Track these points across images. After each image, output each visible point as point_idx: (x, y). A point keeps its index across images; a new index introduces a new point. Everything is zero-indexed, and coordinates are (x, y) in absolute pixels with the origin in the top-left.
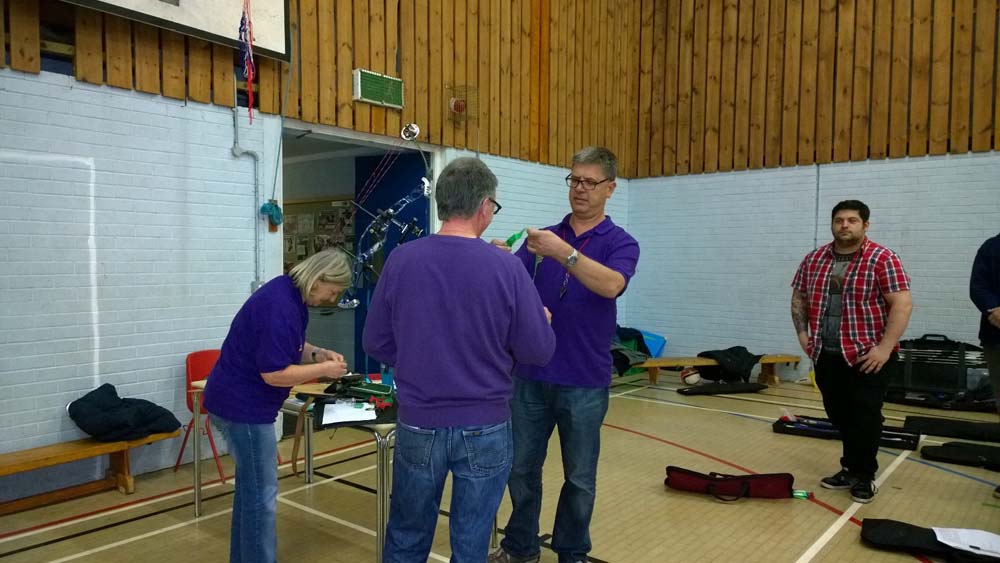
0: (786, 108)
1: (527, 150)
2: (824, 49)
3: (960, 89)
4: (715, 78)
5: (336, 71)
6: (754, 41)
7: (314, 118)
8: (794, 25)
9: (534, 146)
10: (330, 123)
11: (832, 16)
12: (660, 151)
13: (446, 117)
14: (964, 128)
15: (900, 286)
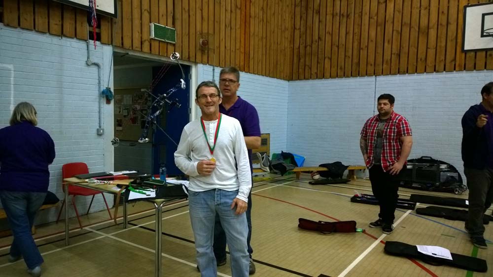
0: (362, 49)
1: (238, 66)
2: (380, 21)
3: (441, 42)
4: (329, 33)
5: (141, 24)
6: (348, 16)
7: (130, 47)
8: (366, 9)
9: (242, 63)
10: (138, 49)
11: (384, 5)
12: (303, 67)
13: (198, 48)
14: (442, 60)
15: (407, 133)
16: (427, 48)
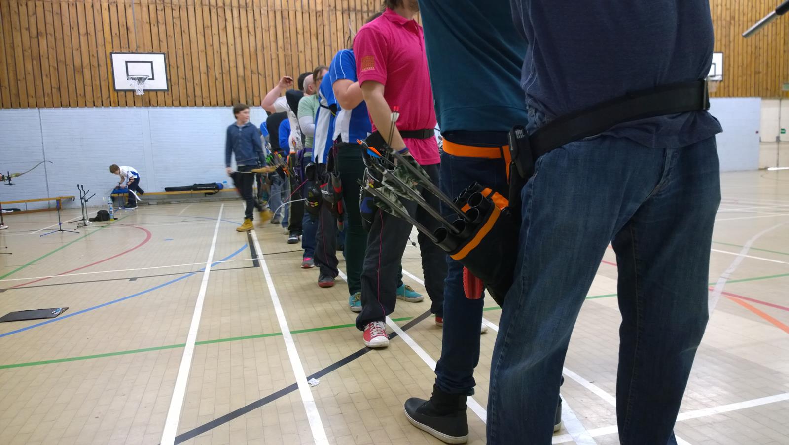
16: (84, 85)
